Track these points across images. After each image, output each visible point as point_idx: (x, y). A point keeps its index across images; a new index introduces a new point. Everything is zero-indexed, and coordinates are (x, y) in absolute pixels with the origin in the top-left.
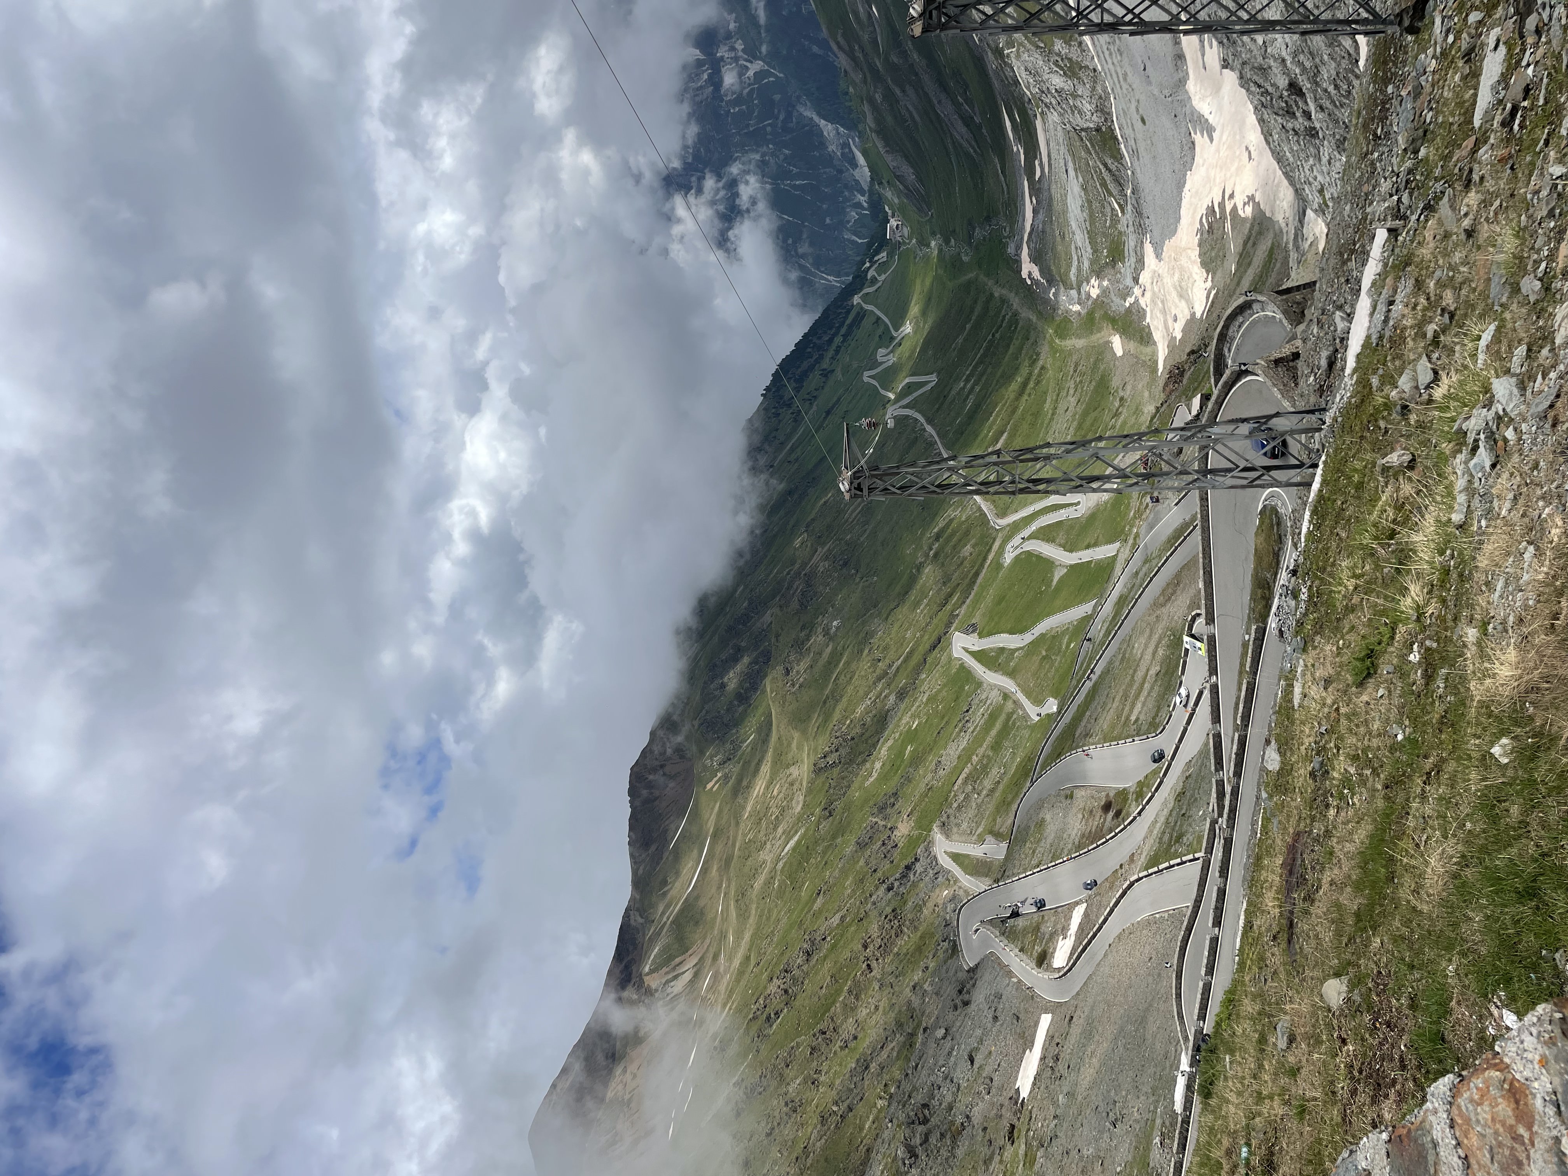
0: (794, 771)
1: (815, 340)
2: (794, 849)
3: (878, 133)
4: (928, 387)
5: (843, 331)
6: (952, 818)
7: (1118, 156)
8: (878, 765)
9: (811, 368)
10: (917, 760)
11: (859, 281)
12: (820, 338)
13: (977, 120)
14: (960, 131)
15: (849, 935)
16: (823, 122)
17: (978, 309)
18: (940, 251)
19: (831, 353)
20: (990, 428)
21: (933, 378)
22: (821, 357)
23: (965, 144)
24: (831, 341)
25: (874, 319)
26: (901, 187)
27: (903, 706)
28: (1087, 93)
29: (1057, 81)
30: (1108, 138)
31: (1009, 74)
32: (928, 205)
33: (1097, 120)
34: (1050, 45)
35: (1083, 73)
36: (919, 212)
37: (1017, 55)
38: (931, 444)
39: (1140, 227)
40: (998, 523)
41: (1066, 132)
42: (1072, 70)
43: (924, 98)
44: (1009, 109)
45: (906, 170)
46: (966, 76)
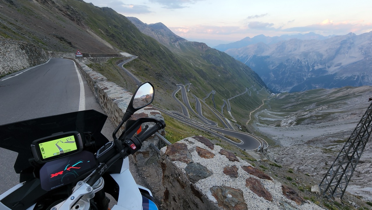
0: (201, 66)
1: (260, 80)
3: (289, 95)
5: (260, 84)
6: (192, 86)
7: (276, 126)
8: (200, 78)
9: (256, 79)
10: (200, 83)
11: (267, 88)
13: (287, 109)
14: (286, 106)
15: (180, 70)
16: (292, 87)
17: (258, 103)
18: (268, 100)
19: (257, 82)
21: (250, 95)
22: (257, 80)
23: (283, 107)
24: (259, 82)
26: (280, 97)
27: (207, 83)
28: (287, 125)
29: (290, 121)
30: (279, 126)
31: (293, 115)
32: (275, 100)
33: (282, 125)
34: (296, 121)
35: (290, 125)
36: (275, 98)
37: (296, 117)
38: (241, 93)
39: (264, 127)
40: (228, 100)
41: (281, 121)
42: (291, 123)
43: (292, 103)
44: (287, 114)
45: (282, 98)
46: (294, 109)
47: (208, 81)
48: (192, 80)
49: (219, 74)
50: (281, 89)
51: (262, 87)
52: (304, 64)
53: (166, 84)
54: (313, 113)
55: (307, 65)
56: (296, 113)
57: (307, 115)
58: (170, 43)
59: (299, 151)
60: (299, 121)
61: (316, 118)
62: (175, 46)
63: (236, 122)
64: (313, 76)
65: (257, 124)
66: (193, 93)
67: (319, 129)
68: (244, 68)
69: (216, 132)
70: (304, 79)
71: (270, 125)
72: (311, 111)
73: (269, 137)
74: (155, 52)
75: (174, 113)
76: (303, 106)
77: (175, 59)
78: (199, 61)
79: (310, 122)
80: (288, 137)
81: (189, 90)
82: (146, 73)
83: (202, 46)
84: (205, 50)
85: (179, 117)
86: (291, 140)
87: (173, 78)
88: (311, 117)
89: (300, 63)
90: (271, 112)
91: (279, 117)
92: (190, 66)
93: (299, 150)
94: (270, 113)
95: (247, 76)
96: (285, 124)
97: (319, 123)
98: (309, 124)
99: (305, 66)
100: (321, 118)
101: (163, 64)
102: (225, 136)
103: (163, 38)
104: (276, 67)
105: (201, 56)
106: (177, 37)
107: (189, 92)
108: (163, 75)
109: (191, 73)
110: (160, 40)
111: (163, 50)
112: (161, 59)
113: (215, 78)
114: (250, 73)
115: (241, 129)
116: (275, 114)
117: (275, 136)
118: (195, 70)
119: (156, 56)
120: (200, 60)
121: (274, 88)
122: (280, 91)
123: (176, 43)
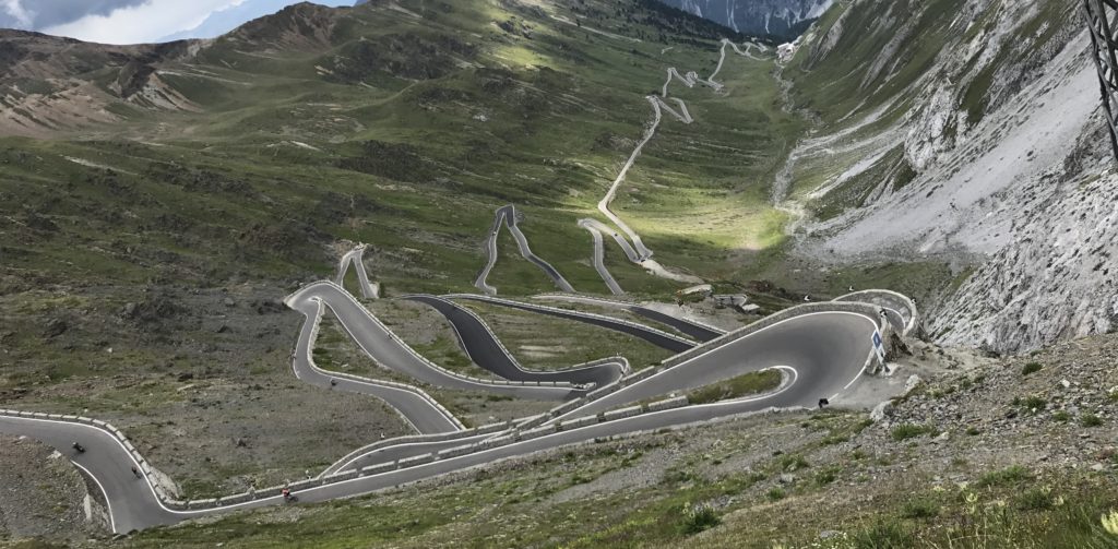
0: (360, 128)
1: (685, 21)
2: (302, 148)
3: (854, 9)
4: (682, 119)
5: (698, 40)
6: (378, 255)
7: (897, 187)
8: (392, 187)
10: (409, 215)
11: (739, 38)
12: (687, 24)
13: (888, 79)
14: (877, 68)
15: (259, 212)
17: (750, 133)
18: (783, 89)
19: (679, 37)
20: (669, 175)
21: (688, 119)
22: (674, 31)
23: (866, 77)
24: (689, 33)
25: (715, 59)
26: (820, 42)
27: (444, 190)
28: (936, 148)
29: (937, 124)
30: (907, 175)
31: (930, 88)
32: (813, 67)
33: (920, 163)
34: (962, 108)
35: (948, 139)
36: (806, 63)
37: (947, 89)
38: (641, 137)
39: (852, 222)
40: (602, 206)
41: (902, 145)
42: (949, 131)
43: (890, 33)
44: (903, 98)
45: (833, 40)
46: (916, 58)
47: (446, 180)
48: (355, 223)
49: (474, 112)
51: (715, 49)
53: (225, 335)
54: (1005, 27)
56: (936, 69)
57: (986, 52)
58: (112, 108)
59: (1061, 232)
60: (975, 100)
61: (1027, 40)
62: (152, 104)
63: (708, 287)
65: (813, 235)
66: (406, 288)
67: (1071, 78)
68: (577, 10)
69: (638, 412)
71: (868, 200)
72: (987, 22)
73: (903, 260)
74: (57, 201)
75: (359, 466)
76: (943, 22)
77: (193, 171)
78: (334, 107)
79: (1017, 74)
80: (982, 201)
81: (374, 289)
82: (72, 348)
83: (300, 22)
84: (329, 33)
85: (404, 465)
86: (1002, 205)
87: (245, 276)
88: (1006, 45)
90: (833, 138)
91: (882, 136)
92: (301, 158)
93: (1057, 229)
94: (835, 144)
95: (613, 36)
96: (927, 151)
97: (1058, 52)
98: (1023, 84)
100: (1045, 26)
101: (144, 241)
102: (691, 402)
103: (52, 102)
105: (327, 78)
106: (136, 53)
107: (382, 293)
108: (176, 303)
109: (330, 194)
110: (44, 125)
111: (93, 165)
112: (116, 220)
113: (470, 144)
114: (619, 14)
115: (753, 307)
116: (853, 134)
117: (923, 237)
118: (343, 164)
119: (74, 218)
120: (333, 99)
121: (771, 20)
122: (803, 16)
123: (145, 88)
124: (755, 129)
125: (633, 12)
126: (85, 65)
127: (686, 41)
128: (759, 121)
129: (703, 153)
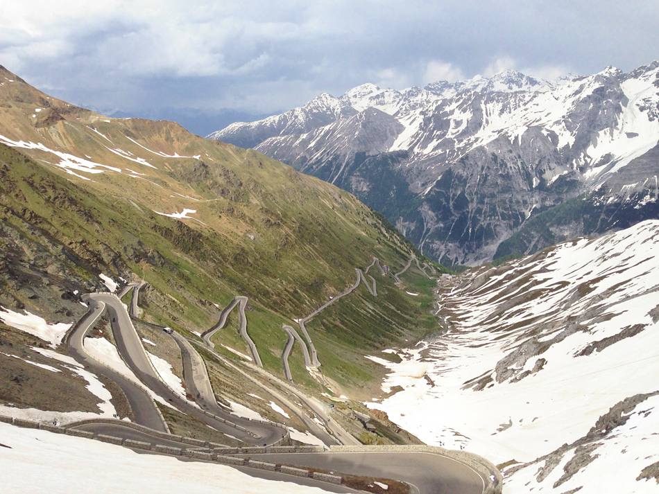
1: (395, 235)
2: (133, 207)
4: (370, 291)
8: (179, 254)
11: (422, 258)
17: (407, 317)
21: (375, 294)
25: (403, 265)
37: (534, 342)
38: (342, 291)
47: (213, 265)
48: (146, 267)
49: (249, 232)
50: (466, 254)
51: (406, 259)
52: (515, 168)
55: (523, 168)
64: (548, 203)
70: (523, 215)
89: (501, 165)
95: (351, 225)
99: (517, 173)
104: (435, 186)
113: (238, 249)
114: (359, 213)
121: (443, 257)
122: (463, 262)
123: (52, 127)
124: (411, 316)
125: (368, 217)
126: (21, 97)
127: (391, 247)
128: (415, 313)
129: (375, 317)
